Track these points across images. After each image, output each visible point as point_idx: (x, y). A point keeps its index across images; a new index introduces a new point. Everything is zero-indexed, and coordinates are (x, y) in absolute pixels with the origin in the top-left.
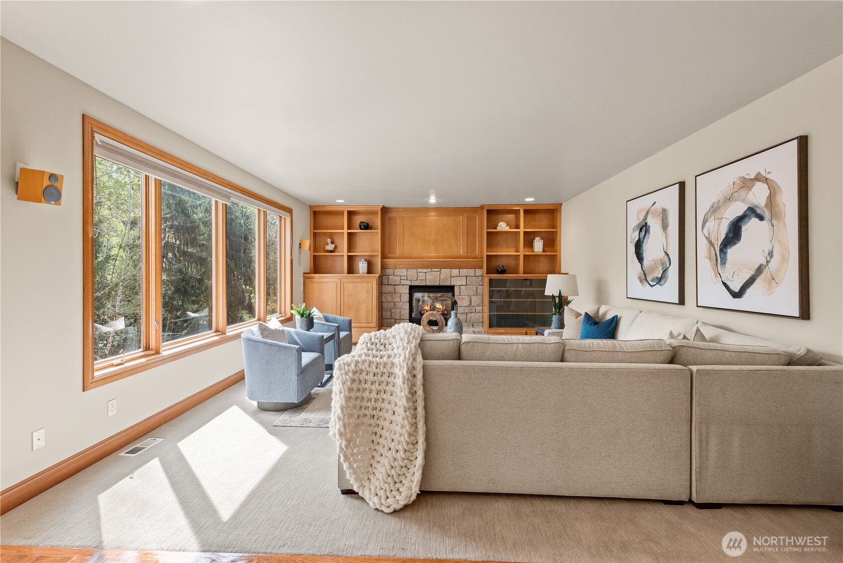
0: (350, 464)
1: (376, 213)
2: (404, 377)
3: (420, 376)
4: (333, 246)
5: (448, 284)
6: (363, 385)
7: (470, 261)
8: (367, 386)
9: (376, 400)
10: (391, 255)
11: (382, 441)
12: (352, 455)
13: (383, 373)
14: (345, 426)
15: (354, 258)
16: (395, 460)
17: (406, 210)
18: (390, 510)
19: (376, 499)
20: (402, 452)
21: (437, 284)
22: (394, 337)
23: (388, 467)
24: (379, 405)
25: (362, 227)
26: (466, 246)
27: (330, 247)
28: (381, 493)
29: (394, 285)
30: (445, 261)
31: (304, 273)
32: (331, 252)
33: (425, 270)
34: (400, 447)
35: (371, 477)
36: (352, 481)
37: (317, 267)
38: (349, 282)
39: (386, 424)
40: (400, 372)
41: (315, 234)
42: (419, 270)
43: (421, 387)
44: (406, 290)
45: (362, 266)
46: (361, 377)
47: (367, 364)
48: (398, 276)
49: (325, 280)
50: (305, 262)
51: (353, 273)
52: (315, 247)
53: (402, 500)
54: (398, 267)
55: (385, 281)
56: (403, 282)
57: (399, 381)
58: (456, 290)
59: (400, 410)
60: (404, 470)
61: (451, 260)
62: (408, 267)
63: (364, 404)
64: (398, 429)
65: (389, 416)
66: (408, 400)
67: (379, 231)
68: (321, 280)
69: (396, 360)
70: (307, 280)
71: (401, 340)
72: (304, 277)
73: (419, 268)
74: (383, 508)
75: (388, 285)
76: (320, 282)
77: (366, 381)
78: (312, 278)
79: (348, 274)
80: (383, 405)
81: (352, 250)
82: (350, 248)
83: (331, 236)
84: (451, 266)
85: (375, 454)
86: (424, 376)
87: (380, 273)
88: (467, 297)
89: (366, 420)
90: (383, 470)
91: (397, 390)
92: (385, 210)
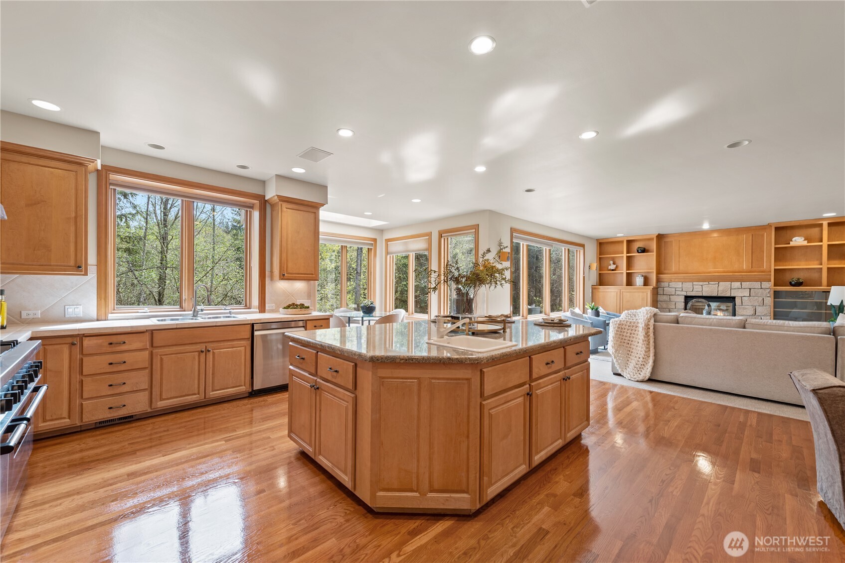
0: (617, 360)
1: (653, 239)
2: (643, 327)
3: (652, 328)
4: (615, 266)
5: (728, 295)
6: (623, 330)
7: (755, 275)
8: (626, 330)
9: (630, 337)
10: (666, 271)
11: (632, 354)
12: (618, 356)
13: (633, 326)
14: (614, 344)
15: (633, 275)
16: (638, 361)
17: (682, 234)
18: (636, 380)
19: (629, 375)
20: (641, 359)
21: (715, 294)
22: (640, 312)
23: (635, 364)
24: (631, 339)
25: (640, 251)
26: (751, 261)
27: (612, 267)
28: (632, 373)
29: (670, 295)
30: (724, 276)
31: (592, 286)
32: (613, 270)
33: (701, 283)
34: (641, 356)
35: (627, 368)
36: (618, 368)
37: (602, 281)
38: (627, 292)
39: (634, 347)
40: (641, 326)
41: (600, 258)
42: (694, 283)
43: (653, 333)
44: (682, 299)
45: (639, 281)
46: (622, 327)
47: (625, 322)
48: (673, 288)
49: (607, 290)
50: (593, 278)
51: (631, 285)
52: (601, 268)
53: (641, 378)
54: (673, 280)
55: (660, 291)
56: (677, 293)
57: (641, 329)
58: (738, 301)
59: (641, 341)
60: (642, 366)
61: (731, 274)
62: (683, 281)
63: (624, 338)
64: (640, 349)
65: (636, 344)
66: (645, 337)
67: (655, 253)
68: (605, 290)
69: (639, 321)
70: (594, 290)
71: (643, 313)
72: (592, 288)
73: (694, 282)
74: (632, 379)
75: (664, 294)
76: (604, 292)
77: (625, 329)
78: (599, 288)
79: (626, 286)
80: (633, 339)
81: (630, 268)
82: (629, 266)
83: (613, 259)
84: (732, 279)
85: (629, 359)
86: (654, 329)
87: (655, 285)
88: (751, 307)
89: (625, 344)
90: (632, 365)
91: (640, 333)
92: (660, 237)
